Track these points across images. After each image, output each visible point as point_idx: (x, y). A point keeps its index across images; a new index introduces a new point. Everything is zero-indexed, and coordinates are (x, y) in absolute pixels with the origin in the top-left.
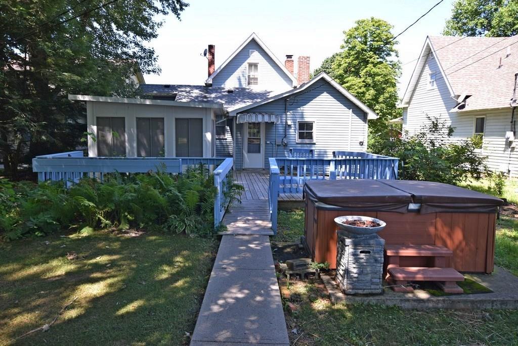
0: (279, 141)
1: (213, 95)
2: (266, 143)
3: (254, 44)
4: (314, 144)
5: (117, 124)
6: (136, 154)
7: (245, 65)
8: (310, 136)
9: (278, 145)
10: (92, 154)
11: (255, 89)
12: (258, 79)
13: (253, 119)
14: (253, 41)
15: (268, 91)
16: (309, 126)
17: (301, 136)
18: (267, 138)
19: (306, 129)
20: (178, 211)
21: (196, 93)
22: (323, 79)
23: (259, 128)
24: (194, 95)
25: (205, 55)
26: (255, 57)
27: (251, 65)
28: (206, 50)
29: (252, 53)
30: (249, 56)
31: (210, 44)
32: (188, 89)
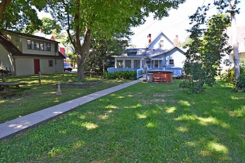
0: (163, 65)
1: (148, 51)
2: (160, 66)
3: (162, 34)
4: (174, 66)
5: (121, 61)
6: (125, 67)
7: (159, 41)
8: (173, 64)
9: (163, 66)
10: (116, 67)
11: (163, 48)
12: (164, 45)
13: (156, 59)
14: (162, 33)
15: (167, 49)
16: (173, 61)
17: (170, 63)
18: (160, 64)
19: (172, 62)
20: (131, 76)
21: (144, 51)
22: (176, 47)
23: (158, 61)
24: (142, 52)
25: (148, 37)
26: (163, 38)
27: (161, 41)
28: (148, 36)
29: (161, 37)
30: (160, 38)
31: (149, 34)
32: (141, 50)
